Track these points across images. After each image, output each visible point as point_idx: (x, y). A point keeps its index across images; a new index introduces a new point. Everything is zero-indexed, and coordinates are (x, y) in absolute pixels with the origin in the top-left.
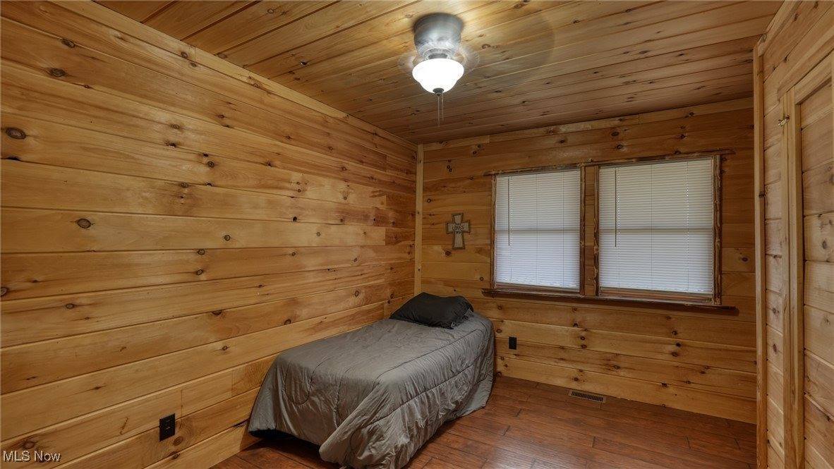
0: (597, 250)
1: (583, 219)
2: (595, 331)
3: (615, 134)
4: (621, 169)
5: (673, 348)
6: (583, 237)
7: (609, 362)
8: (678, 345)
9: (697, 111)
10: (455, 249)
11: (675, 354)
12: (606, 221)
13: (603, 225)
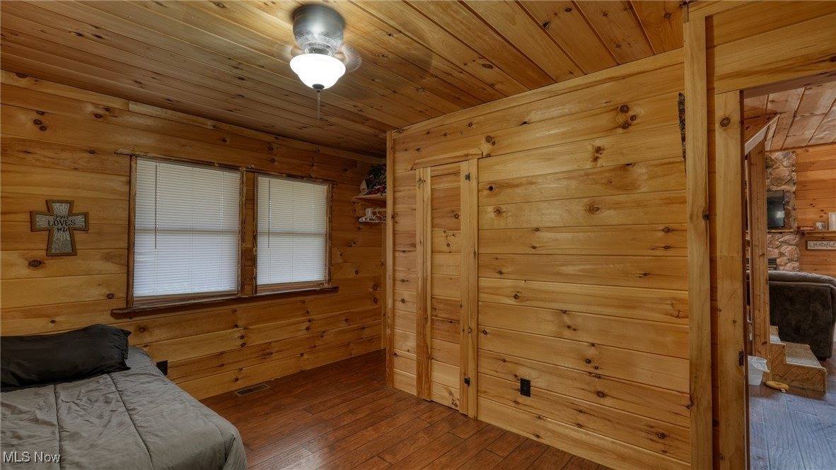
0: (256, 251)
1: (243, 222)
2: (253, 327)
3: (271, 149)
4: (273, 180)
5: (307, 324)
6: (243, 240)
7: (265, 352)
8: (310, 321)
9: (323, 150)
10: (50, 255)
11: (308, 329)
12: (262, 225)
13: (259, 230)
